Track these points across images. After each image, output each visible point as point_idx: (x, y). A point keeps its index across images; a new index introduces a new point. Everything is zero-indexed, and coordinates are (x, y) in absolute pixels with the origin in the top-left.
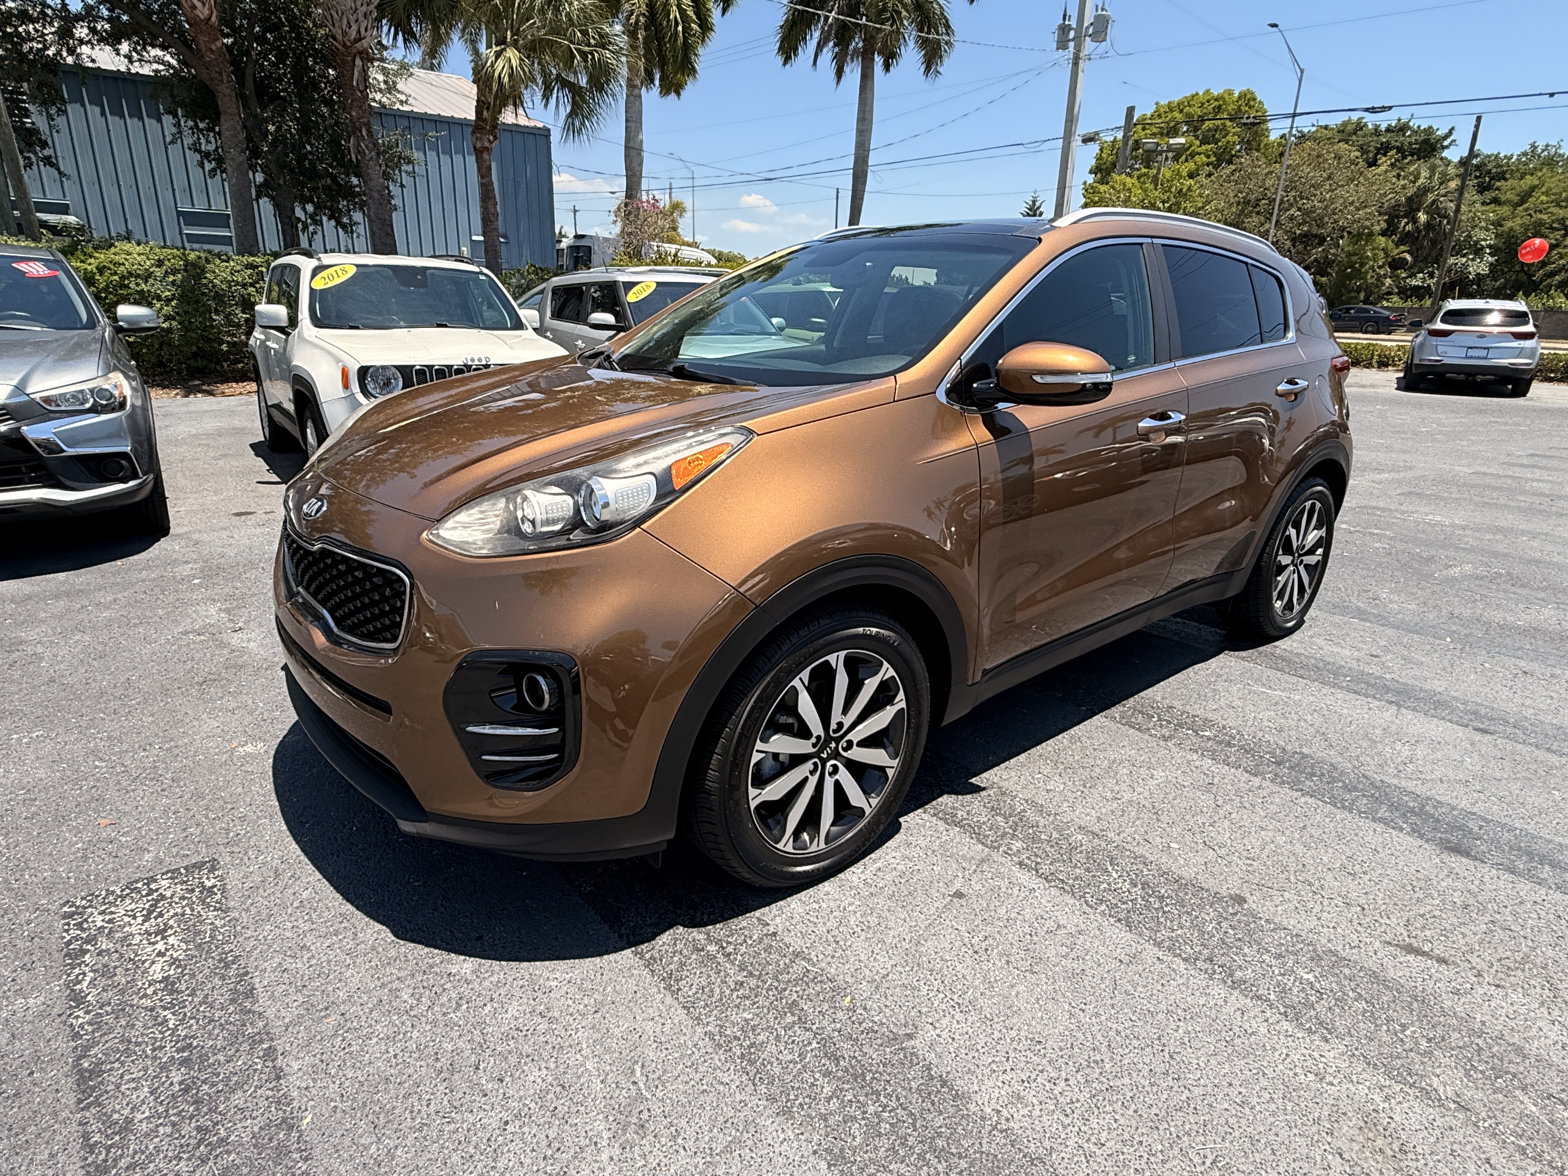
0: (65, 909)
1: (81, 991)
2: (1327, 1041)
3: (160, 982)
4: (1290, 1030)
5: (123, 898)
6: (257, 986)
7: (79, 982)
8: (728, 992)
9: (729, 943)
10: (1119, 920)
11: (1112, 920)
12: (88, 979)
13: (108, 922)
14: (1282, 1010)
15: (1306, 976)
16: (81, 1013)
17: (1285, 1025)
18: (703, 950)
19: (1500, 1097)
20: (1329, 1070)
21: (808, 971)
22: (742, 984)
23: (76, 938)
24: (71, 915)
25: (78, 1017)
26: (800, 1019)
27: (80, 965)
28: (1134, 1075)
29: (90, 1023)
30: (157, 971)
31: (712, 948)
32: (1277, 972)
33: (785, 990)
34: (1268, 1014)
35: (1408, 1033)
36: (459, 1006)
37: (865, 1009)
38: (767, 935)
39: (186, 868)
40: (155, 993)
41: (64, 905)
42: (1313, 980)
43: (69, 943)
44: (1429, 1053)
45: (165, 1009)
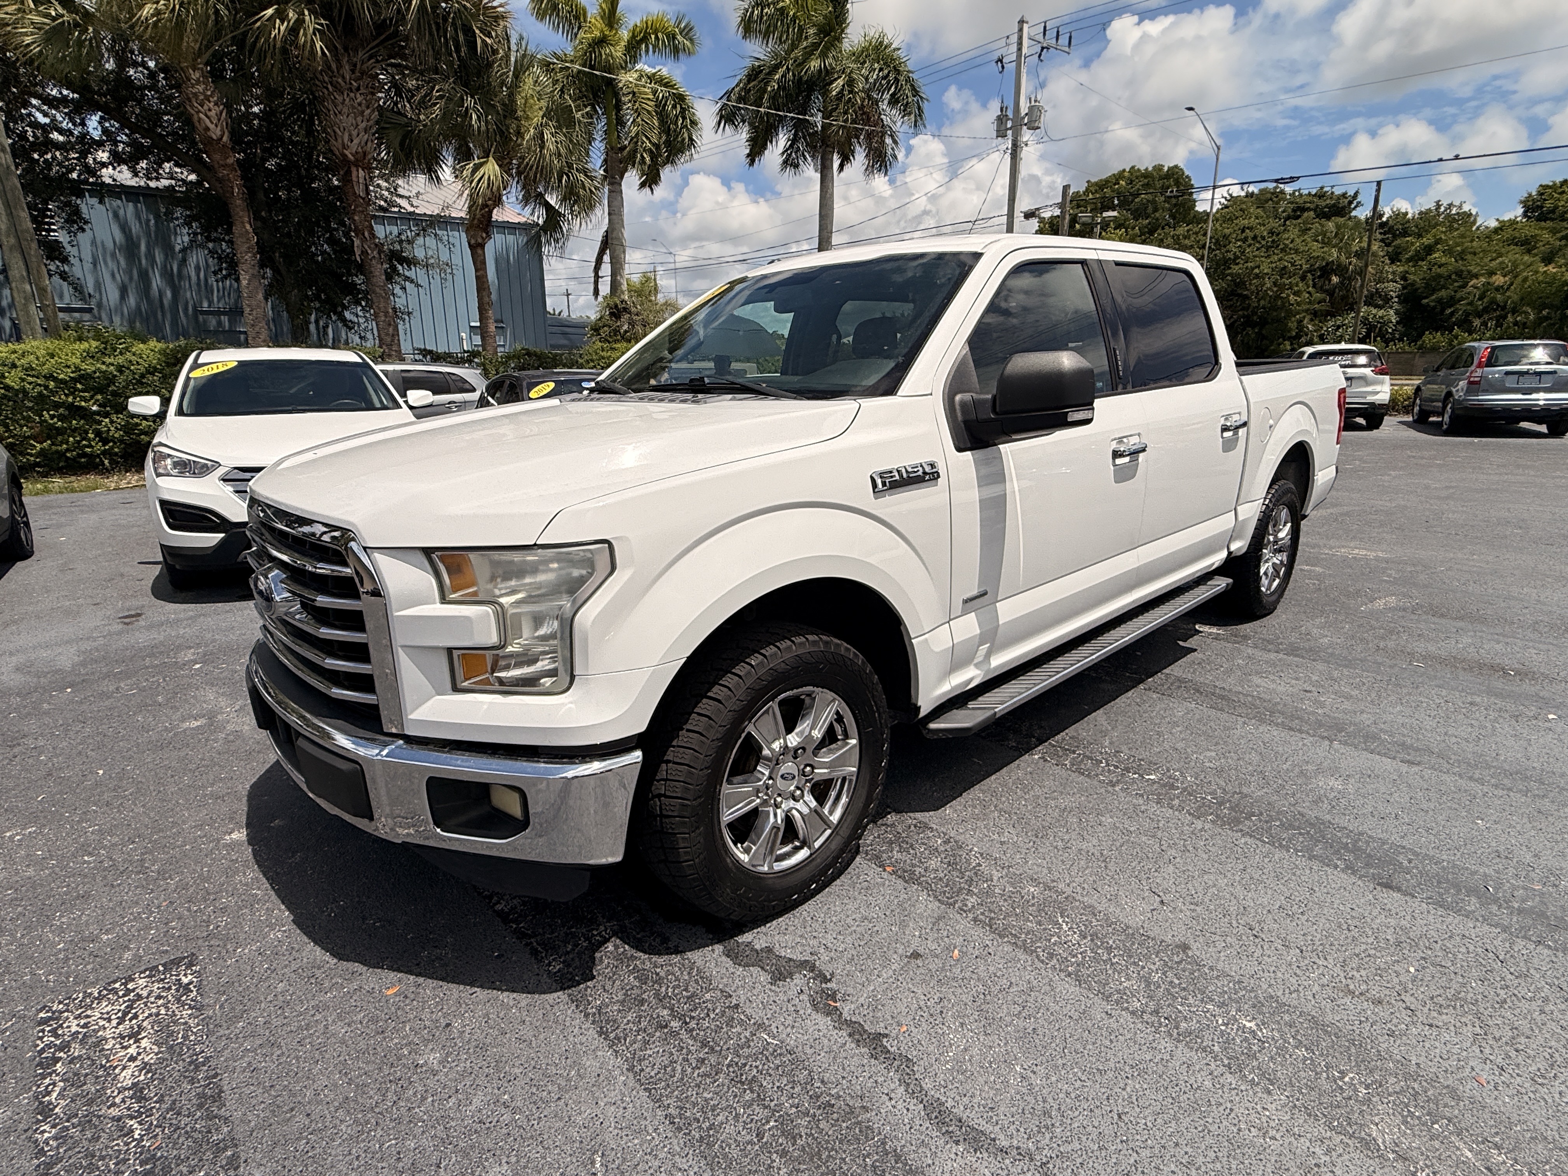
0: (42, 1015)
1: (50, 1103)
2: (1269, 1093)
3: (129, 1089)
4: (1234, 1082)
5: (100, 999)
6: (225, 1088)
7: (48, 1093)
8: (689, 1070)
9: (692, 1018)
10: (1069, 975)
11: (1062, 975)
12: (57, 1089)
13: (82, 1027)
14: (1226, 1062)
15: (1248, 1025)
16: (46, 1127)
17: (1229, 1078)
18: (666, 1026)
19: (1437, 1144)
20: (1272, 1124)
21: (768, 1043)
22: (703, 1060)
23: (49, 1046)
24: (45, 1021)
25: (44, 1131)
26: (759, 1096)
27: (50, 1074)
28: (1084, 1139)
29: (55, 1138)
30: (126, 1077)
31: (675, 1024)
32: (1220, 1022)
33: (745, 1065)
34: (1213, 1067)
35: (1347, 1079)
36: (424, 1099)
37: (823, 1082)
38: (729, 1007)
39: (164, 965)
40: (123, 1101)
41: (41, 1010)
42: (1255, 1028)
43: (43, 1050)
44: (1368, 1101)
45: (132, 1117)
